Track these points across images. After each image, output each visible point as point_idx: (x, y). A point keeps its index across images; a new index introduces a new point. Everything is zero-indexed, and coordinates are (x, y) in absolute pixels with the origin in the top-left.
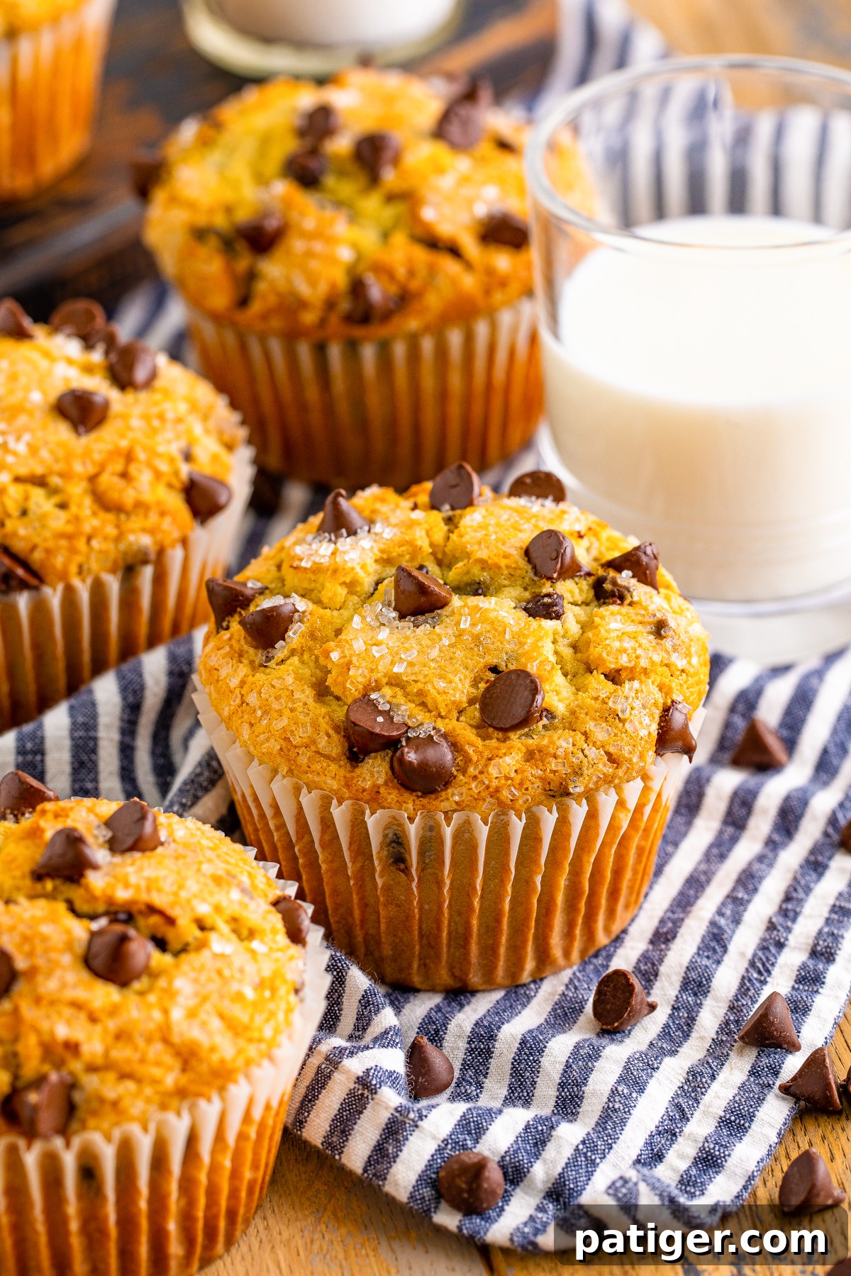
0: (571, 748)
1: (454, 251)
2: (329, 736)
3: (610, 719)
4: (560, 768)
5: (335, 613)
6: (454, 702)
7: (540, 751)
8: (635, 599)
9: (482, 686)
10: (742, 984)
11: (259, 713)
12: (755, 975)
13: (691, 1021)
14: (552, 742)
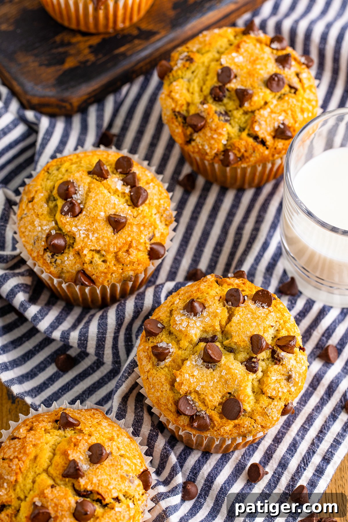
0: (249, 425)
1: (263, 143)
2: (172, 405)
3: (264, 416)
4: (245, 430)
5: (183, 352)
6: (213, 405)
7: (239, 425)
8: (284, 363)
9: (225, 398)
10: (298, 468)
11: (152, 386)
12: (303, 465)
13: (279, 479)
14: (244, 423)
